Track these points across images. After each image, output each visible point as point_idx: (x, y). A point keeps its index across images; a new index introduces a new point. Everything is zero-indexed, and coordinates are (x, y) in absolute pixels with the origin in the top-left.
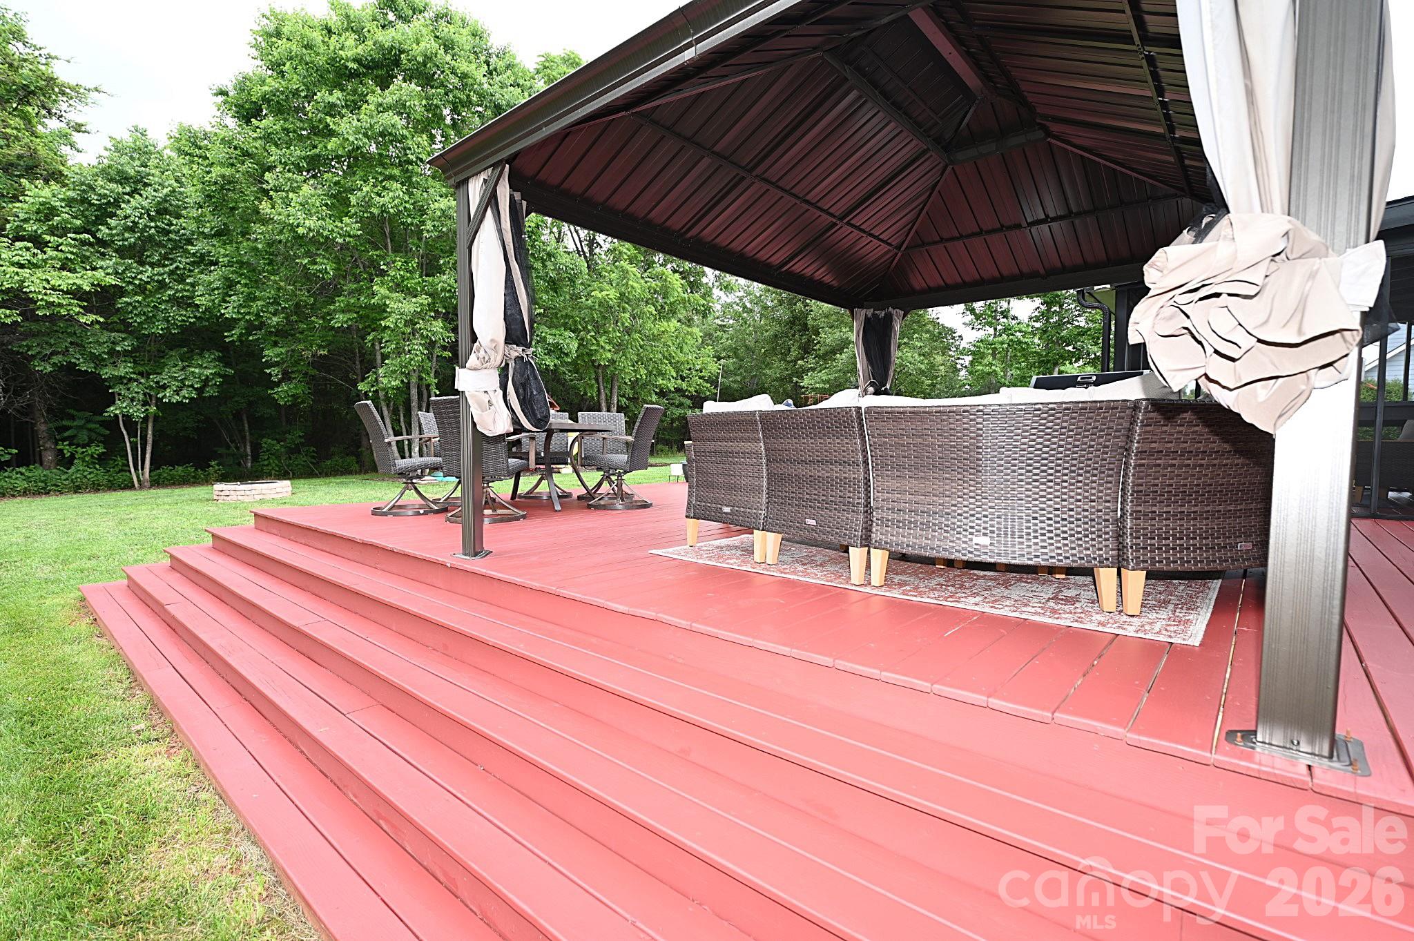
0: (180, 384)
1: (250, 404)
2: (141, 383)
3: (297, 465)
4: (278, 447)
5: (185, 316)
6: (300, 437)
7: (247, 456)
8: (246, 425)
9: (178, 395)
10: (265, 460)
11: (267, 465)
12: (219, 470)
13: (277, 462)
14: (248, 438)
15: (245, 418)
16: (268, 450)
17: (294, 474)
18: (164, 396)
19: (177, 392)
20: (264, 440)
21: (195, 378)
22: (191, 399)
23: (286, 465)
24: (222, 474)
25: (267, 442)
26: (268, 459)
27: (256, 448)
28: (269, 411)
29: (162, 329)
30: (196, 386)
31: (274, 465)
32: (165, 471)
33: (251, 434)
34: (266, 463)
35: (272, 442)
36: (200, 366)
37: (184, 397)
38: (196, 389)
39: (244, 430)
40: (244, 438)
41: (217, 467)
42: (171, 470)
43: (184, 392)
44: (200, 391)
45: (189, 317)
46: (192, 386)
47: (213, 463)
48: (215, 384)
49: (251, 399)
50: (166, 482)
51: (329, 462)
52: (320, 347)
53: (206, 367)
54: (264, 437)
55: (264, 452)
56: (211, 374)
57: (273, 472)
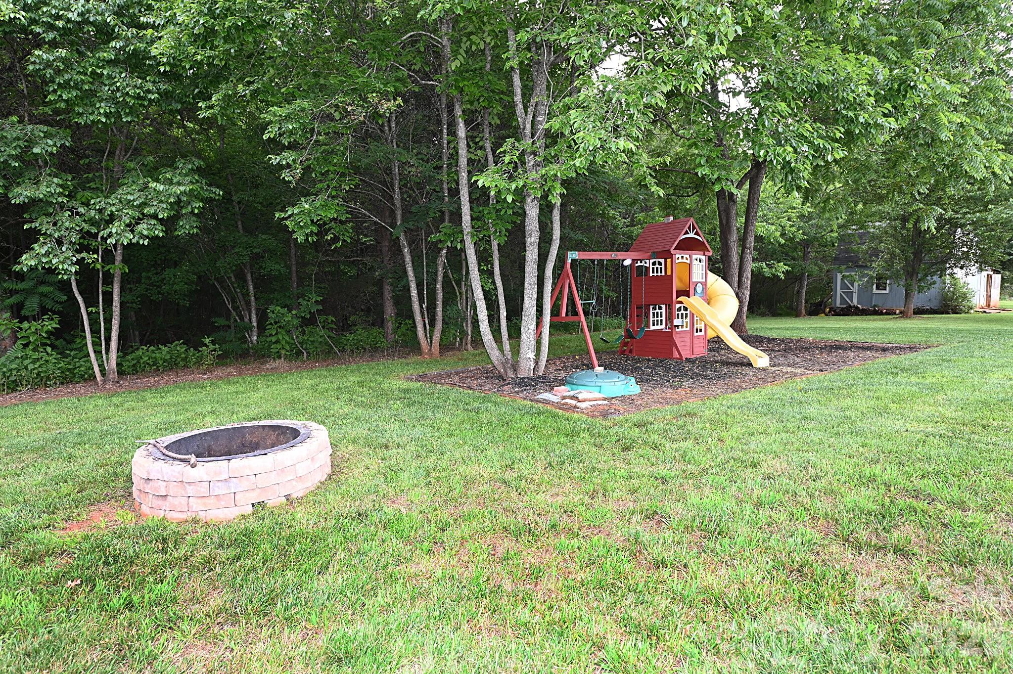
0: (137, 214)
1: (256, 257)
2: (78, 214)
3: (313, 342)
4: (289, 318)
5: (141, 88)
6: (316, 302)
7: (252, 327)
8: (251, 288)
9: (132, 231)
10: (271, 335)
11: (276, 342)
12: (215, 350)
13: (288, 339)
14: (253, 304)
15: (249, 277)
16: (276, 323)
17: (308, 354)
18: (110, 235)
19: (131, 227)
20: (272, 307)
21: (161, 202)
22: (153, 239)
23: (300, 343)
24: (219, 355)
25: (275, 311)
26: (276, 334)
27: (262, 318)
28: (277, 267)
29: (106, 115)
30: (161, 216)
31: (284, 342)
32: (143, 353)
33: (257, 299)
34: (274, 339)
35: (282, 311)
36: (170, 182)
37: (143, 237)
38: (161, 221)
39: (248, 295)
40: (248, 303)
41: (212, 347)
42: (153, 351)
43: (143, 228)
44: (169, 223)
45: (149, 91)
46: (155, 216)
47: (207, 340)
48: (192, 212)
49: (256, 250)
50: (147, 368)
51: (351, 337)
52: (385, 96)
53: (179, 184)
54: (272, 303)
55: (271, 324)
56: (184, 193)
57: (283, 352)
